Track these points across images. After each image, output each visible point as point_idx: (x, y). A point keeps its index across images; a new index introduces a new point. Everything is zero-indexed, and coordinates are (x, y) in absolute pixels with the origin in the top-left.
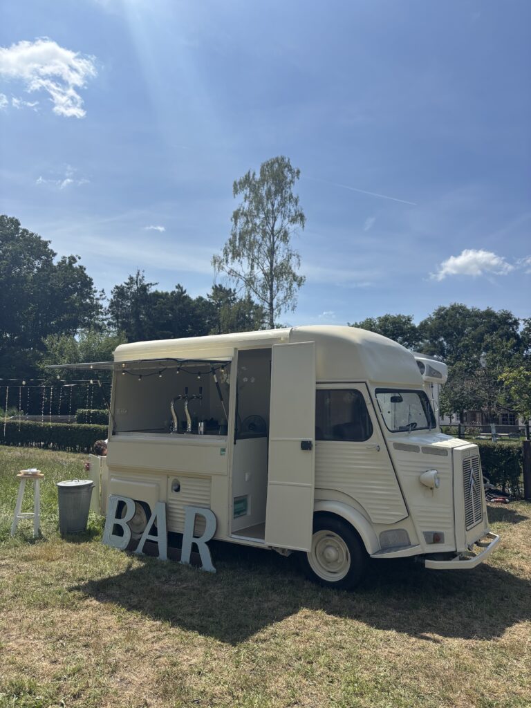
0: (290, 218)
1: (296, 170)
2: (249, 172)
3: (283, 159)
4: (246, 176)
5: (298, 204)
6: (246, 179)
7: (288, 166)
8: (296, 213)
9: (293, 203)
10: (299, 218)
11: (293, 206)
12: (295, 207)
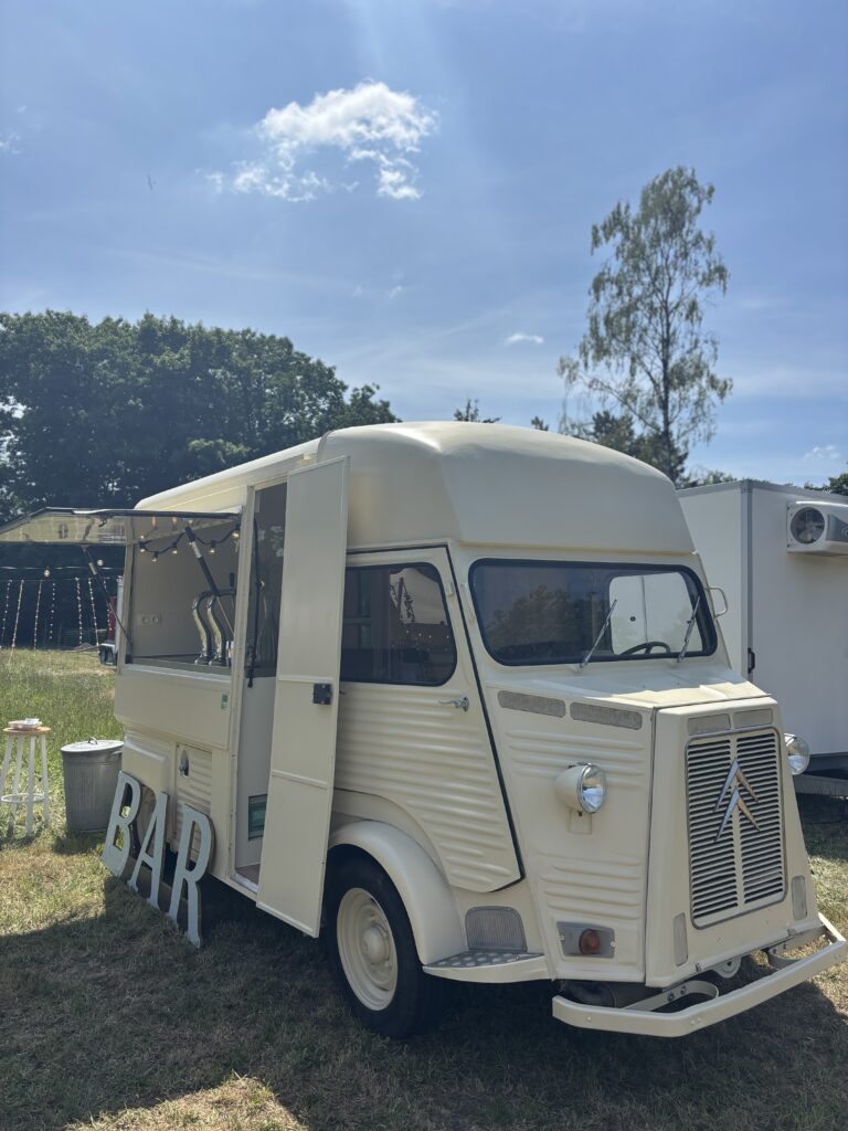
0: (700, 277)
1: (706, 188)
2: (619, 206)
3: (681, 172)
4: (613, 213)
5: (714, 249)
6: (614, 218)
7: (692, 183)
8: (709, 265)
9: (704, 249)
10: (717, 275)
11: (704, 254)
12: (707, 257)
